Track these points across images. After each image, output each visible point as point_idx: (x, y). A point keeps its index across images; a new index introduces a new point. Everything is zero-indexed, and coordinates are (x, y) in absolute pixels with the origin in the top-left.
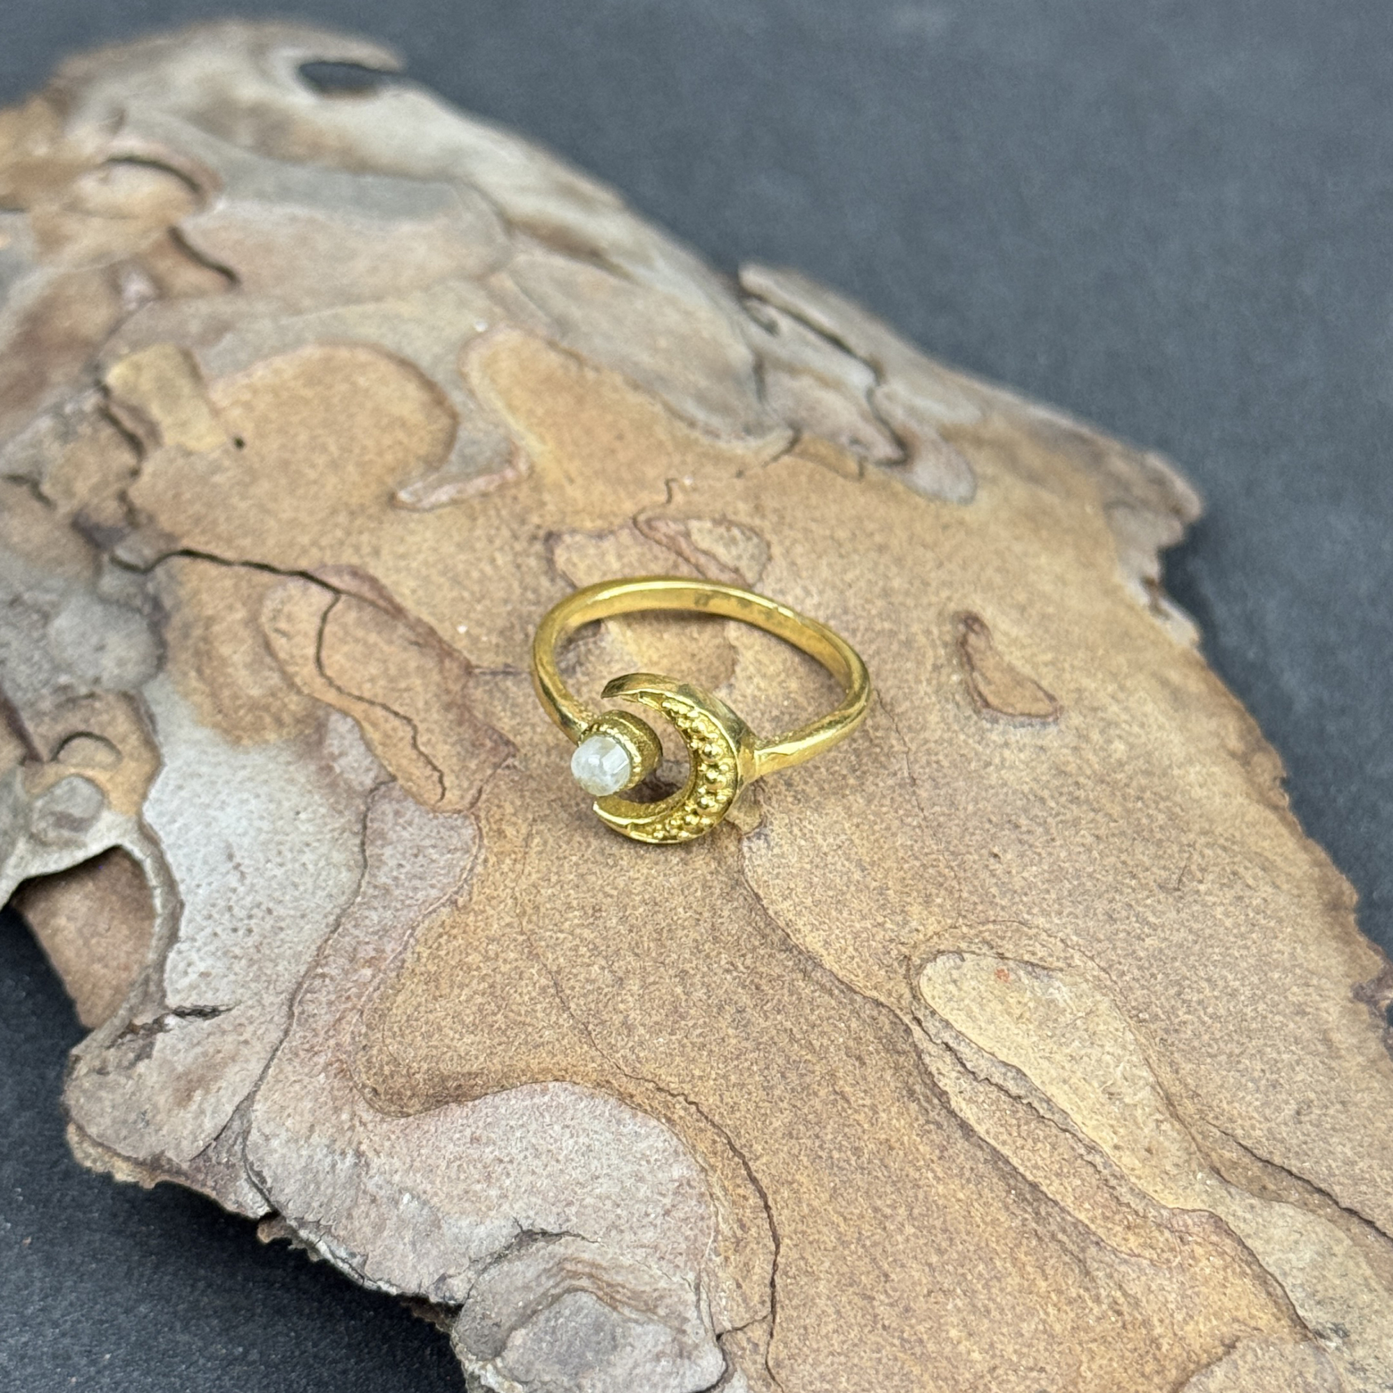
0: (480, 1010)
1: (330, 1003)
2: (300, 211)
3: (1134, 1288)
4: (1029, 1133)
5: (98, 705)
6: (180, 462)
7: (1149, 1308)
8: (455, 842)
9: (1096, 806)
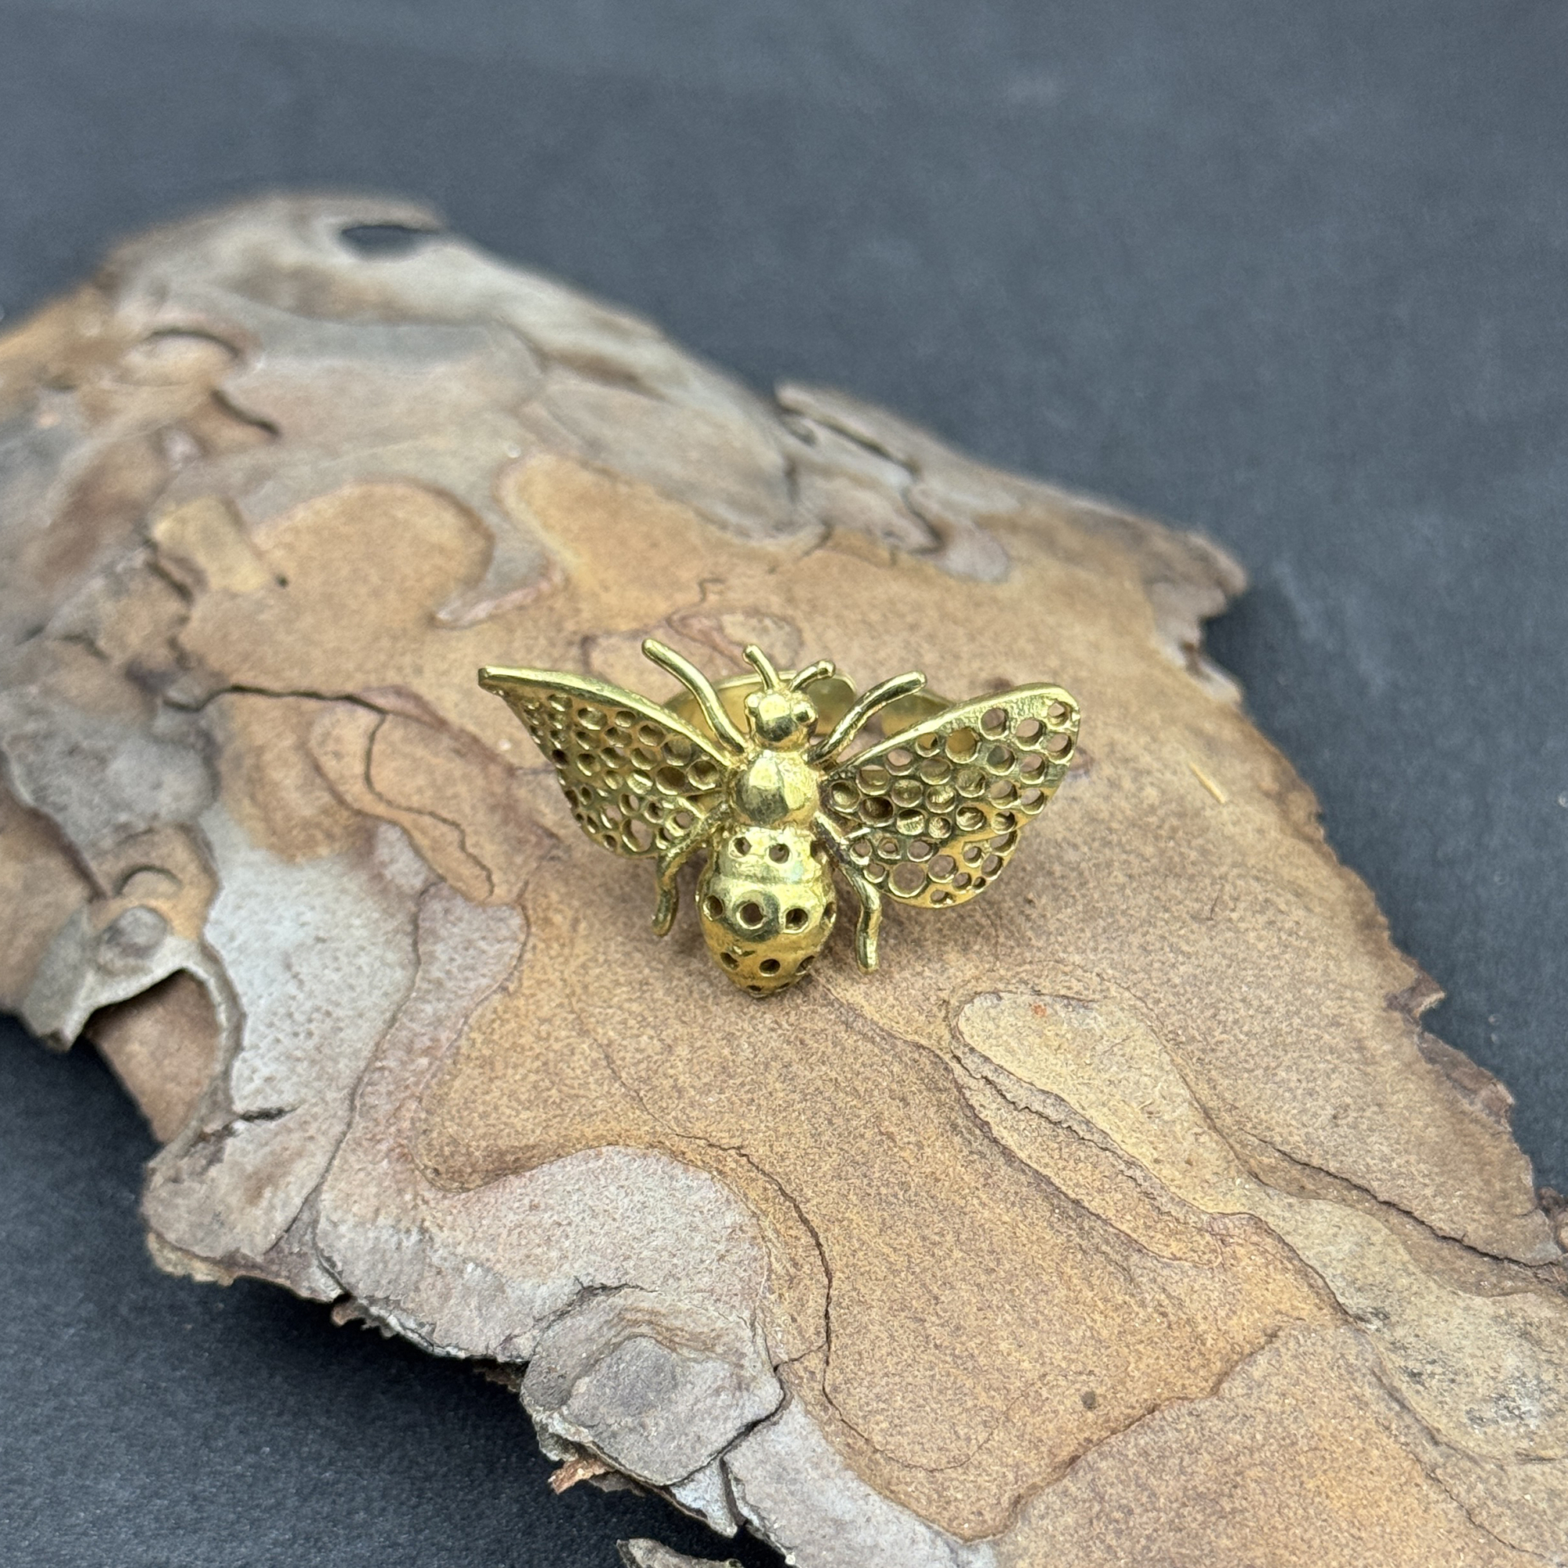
0: (535, 1088)
1: (390, 1094)
2: (338, 363)
3: (1178, 1291)
4: (1071, 1154)
5: (156, 838)
6: (227, 605)
7: (1193, 1306)
8: (504, 932)
9: (1128, 848)
